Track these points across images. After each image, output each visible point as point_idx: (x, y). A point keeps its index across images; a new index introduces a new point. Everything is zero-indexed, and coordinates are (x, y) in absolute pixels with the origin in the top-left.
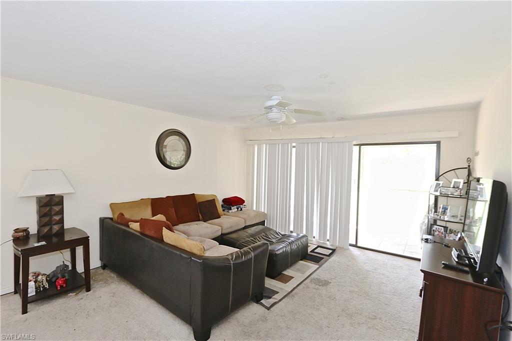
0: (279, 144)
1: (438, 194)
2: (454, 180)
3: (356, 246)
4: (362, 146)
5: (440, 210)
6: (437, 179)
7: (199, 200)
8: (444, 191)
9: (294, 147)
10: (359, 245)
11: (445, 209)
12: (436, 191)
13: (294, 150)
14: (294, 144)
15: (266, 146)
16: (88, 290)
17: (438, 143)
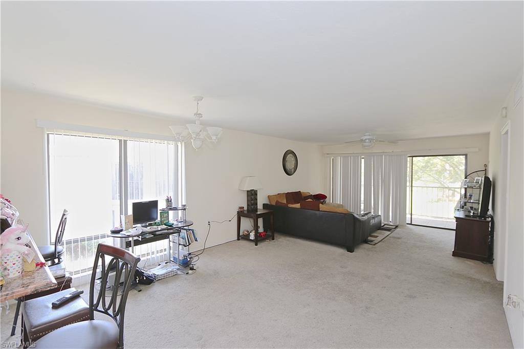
0: (351, 157)
1: (466, 187)
2: (476, 178)
3: (411, 224)
4: (414, 158)
5: (468, 197)
6: (466, 178)
7: (303, 195)
8: (470, 185)
9: (363, 158)
10: (413, 223)
11: (471, 196)
12: (465, 185)
13: (363, 160)
14: (363, 157)
15: (341, 158)
16: (273, 239)
17: (466, 155)
